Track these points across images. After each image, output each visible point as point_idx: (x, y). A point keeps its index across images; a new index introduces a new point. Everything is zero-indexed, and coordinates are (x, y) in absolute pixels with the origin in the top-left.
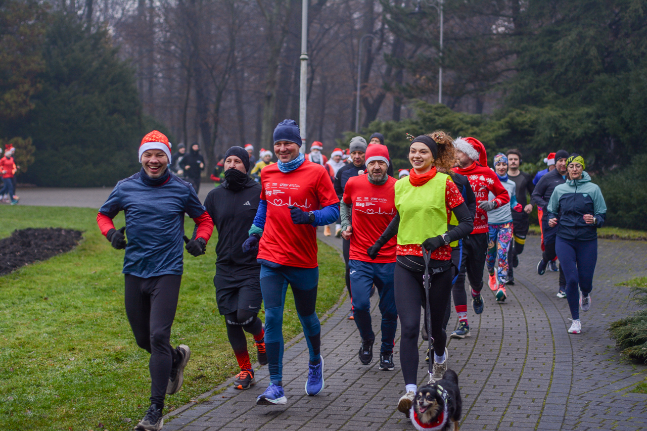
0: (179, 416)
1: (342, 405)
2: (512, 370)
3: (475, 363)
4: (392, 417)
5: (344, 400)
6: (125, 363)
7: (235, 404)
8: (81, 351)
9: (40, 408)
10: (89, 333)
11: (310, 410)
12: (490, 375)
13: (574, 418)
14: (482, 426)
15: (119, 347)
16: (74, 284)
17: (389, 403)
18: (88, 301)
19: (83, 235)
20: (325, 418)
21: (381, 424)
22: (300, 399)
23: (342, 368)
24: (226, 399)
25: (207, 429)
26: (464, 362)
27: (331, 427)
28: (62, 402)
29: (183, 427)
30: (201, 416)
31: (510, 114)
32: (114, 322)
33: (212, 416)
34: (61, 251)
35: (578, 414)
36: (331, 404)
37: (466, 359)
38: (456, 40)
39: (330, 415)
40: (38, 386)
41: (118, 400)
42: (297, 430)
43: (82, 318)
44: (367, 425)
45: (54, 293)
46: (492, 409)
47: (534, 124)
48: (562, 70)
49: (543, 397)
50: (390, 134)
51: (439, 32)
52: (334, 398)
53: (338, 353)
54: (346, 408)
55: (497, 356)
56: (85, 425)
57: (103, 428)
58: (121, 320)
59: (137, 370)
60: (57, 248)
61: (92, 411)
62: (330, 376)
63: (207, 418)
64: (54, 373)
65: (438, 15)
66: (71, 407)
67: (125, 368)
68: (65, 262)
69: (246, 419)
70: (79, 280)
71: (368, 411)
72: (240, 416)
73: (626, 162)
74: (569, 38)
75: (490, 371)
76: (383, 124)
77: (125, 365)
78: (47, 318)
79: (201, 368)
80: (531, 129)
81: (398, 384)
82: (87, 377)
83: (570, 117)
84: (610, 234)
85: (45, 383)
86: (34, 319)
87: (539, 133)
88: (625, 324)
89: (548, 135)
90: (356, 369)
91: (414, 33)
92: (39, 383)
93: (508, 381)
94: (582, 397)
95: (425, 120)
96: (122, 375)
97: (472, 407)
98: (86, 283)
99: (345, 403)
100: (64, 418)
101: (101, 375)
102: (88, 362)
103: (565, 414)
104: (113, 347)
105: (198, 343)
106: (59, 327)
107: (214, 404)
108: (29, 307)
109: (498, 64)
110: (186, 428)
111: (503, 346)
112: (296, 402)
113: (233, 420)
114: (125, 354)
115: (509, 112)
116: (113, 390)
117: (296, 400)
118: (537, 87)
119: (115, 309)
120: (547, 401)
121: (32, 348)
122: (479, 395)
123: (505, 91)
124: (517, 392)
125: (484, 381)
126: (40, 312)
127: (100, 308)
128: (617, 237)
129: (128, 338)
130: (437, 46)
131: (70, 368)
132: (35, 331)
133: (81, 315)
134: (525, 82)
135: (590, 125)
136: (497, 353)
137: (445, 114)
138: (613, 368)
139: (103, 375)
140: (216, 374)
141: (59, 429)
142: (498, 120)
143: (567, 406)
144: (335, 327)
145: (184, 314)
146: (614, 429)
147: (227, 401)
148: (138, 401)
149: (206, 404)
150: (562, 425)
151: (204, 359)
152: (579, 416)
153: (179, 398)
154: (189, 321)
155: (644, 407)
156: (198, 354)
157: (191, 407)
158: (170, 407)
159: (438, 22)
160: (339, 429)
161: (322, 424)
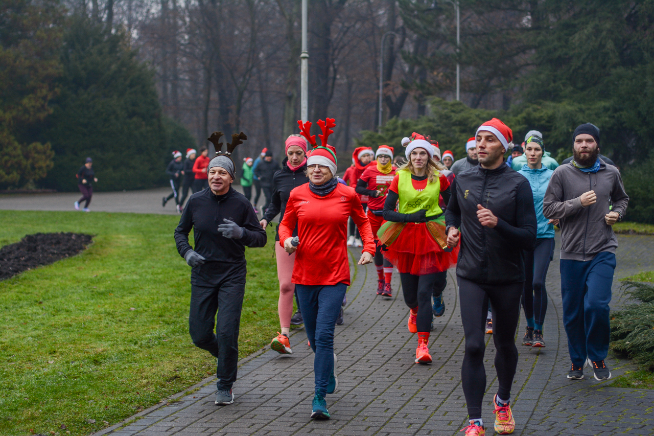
0: (145, 417)
3: (457, 359)
4: (360, 414)
6: (102, 365)
7: (204, 404)
8: (62, 354)
9: (7, 410)
10: (75, 336)
11: (279, 409)
13: (542, 413)
14: (448, 422)
15: (101, 349)
16: (73, 288)
17: (359, 401)
18: (81, 305)
19: (93, 239)
20: (292, 417)
21: (346, 421)
22: (271, 398)
24: (196, 399)
25: (170, 429)
26: (446, 359)
27: (295, 425)
28: (30, 405)
29: (148, 427)
30: (168, 416)
31: (527, 110)
32: (102, 325)
33: (178, 416)
34: (67, 255)
36: (301, 403)
37: (448, 356)
38: (474, 35)
39: (297, 413)
40: (10, 389)
41: (86, 402)
43: (71, 321)
45: (51, 297)
47: (551, 119)
48: (579, 64)
49: (517, 392)
50: (406, 132)
51: (455, 28)
52: (305, 396)
56: (48, 427)
57: (66, 430)
58: (110, 323)
59: (113, 372)
60: (64, 252)
61: (58, 413)
63: (173, 418)
64: (29, 376)
65: (455, 11)
66: (38, 409)
67: (102, 370)
68: (68, 266)
69: (212, 419)
70: (77, 284)
71: (336, 409)
72: (207, 415)
73: (644, 156)
74: (585, 31)
76: (400, 122)
77: (102, 368)
78: (36, 322)
79: (177, 369)
80: (548, 124)
81: (373, 382)
82: (61, 380)
83: (587, 112)
84: (627, 229)
85: (18, 386)
86: (22, 324)
87: (556, 129)
89: (565, 131)
91: (432, 29)
92: (12, 386)
94: (557, 392)
95: (441, 117)
96: (96, 377)
97: (443, 403)
98: (84, 287)
100: (28, 420)
101: (75, 378)
102: (66, 365)
103: (534, 410)
104: (94, 349)
105: (180, 345)
106: (46, 330)
107: (184, 404)
108: (20, 311)
109: (516, 58)
110: (150, 429)
112: (267, 401)
113: (198, 420)
114: (104, 356)
115: (526, 107)
116: (84, 393)
117: (266, 400)
118: (554, 82)
119: (106, 312)
120: (520, 397)
121: (14, 352)
122: (453, 391)
123: (522, 86)
126: (30, 316)
127: (91, 311)
128: (634, 232)
129: (112, 341)
130: (454, 43)
131: (46, 370)
132: (21, 335)
133: (71, 318)
134: (542, 76)
135: (607, 119)
137: (462, 110)
139: (79, 377)
141: (21, 431)
142: (516, 115)
143: (538, 401)
145: (175, 315)
146: (581, 423)
147: (197, 401)
148: (106, 402)
149: (176, 405)
150: (529, 420)
151: (182, 360)
152: (549, 411)
153: (149, 399)
154: (178, 322)
155: (617, 401)
156: (178, 355)
157: (160, 407)
158: (139, 408)
159: (454, 17)
160: (303, 427)
161: (287, 423)
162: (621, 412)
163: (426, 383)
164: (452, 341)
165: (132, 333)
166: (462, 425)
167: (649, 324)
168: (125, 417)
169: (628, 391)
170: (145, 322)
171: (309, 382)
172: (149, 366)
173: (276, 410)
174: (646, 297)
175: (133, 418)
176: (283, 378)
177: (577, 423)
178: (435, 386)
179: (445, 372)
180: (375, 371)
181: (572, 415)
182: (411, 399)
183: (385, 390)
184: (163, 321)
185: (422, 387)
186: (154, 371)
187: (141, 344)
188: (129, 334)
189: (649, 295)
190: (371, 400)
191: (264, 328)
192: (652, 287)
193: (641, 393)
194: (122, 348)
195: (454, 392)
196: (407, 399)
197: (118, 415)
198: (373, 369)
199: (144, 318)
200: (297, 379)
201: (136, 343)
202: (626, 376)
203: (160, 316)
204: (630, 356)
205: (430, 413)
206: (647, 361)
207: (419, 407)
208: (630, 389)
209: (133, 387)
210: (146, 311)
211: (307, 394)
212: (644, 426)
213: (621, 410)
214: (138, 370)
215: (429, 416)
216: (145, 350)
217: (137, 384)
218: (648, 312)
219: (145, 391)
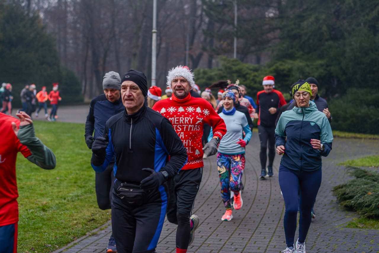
0: (79, 243)
2: (276, 215)
3: (254, 210)
4: (205, 243)
6: (48, 212)
10: (27, 194)
12: (263, 218)
13: (311, 243)
14: (258, 248)
15: (45, 202)
17: (203, 235)
18: (27, 175)
20: (166, 244)
21: (198, 247)
24: (107, 233)
25: (96, 250)
26: (248, 210)
27: (169, 249)
29: (82, 249)
30: (92, 243)
31: (276, 65)
32: (42, 187)
33: (99, 243)
35: (314, 240)
36: (169, 235)
38: (244, 21)
39: (168, 242)
41: (43, 234)
46: (263, 237)
47: (290, 70)
48: (306, 38)
50: (206, 76)
51: (234, 16)
52: (171, 232)
55: (267, 206)
56: (23, 249)
57: (34, 250)
59: (55, 216)
61: (28, 241)
63: (96, 244)
65: (234, 7)
67: (48, 215)
73: (343, 92)
74: (310, 20)
75: (262, 216)
76: (202, 70)
77: (48, 213)
79: (93, 215)
80: (288, 73)
81: (209, 223)
82: (25, 220)
83: (311, 67)
87: (292, 76)
88: (342, 187)
91: (220, 17)
94: (317, 230)
95: (226, 68)
96: (46, 219)
97: (252, 236)
101: (33, 219)
102: (26, 211)
104: (41, 202)
107: (100, 235)
109: (269, 35)
110: (84, 250)
111: (271, 201)
114: (48, 206)
115: (275, 63)
116: (41, 228)
118: (292, 48)
119: (42, 180)
122: (256, 229)
123: (273, 51)
124: (278, 228)
125: (259, 222)
127: (34, 179)
129: (50, 197)
130: (233, 24)
134: (285, 45)
135: (322, 71)
136: (267, 204)
137: (238, 65)
138: (335, 213)
139: (35, 219)
140: (101, 218)
142: (269, 68)
145: (84, 182)
146: (335, 249)
147: (108, 234)
148: (55, 234)
149: (96, 236)
151: (94, 209)
152: (314, 242)
153: (80, 233)
154: (87, 187)
155: (352, 236)
156: (91, 206)
157: (87, 237)
158: (74, 238)
159: (233, 10)
161: (163, 247)
162: (356, 243)
163: (240, 224)
164: (249, 200)
165: (61, 193)
166: (266, 249)
167: (365, 191)
168: (68, 243)
169: (357, 230)
170: (67, 186)
172: (76, 213)
174: (359, 175)
175: (72, 243)
177: (333, 249)
178: (245, 226)
179: (249, 218)
180: (208, 217)
181: (329, 244)
182: (233, 234)
183: (217, 228)
184: (78, 186)
185: (238, 227)
186: (79, 215)
187: (68, 199)
188: (59, 193)
189: (361, 174)
190: (210, 234)
192: (363, 170)
193: (365, 231)
194: (57, 202)
195: (257, 230)
196: (231, 234)
197: (63, 242)
198: (207, 216)
199: (65, 184)
201: (65, 199)
202: (354, 222)
203: (75, 183)
204: (355, 210)
205: (246, 242)
206: (367, 212)
207: (239, 239)
208: (358, 229)
209: (69, 225)
210: (66, 180)
211: (172, 230)
212: (371, 251)
213: (356, 241)
214: (70, 215)
215: (246, 244)
216: (72, 203)
217: (71, 224)
218: (363, 184)
219: (76, 227)
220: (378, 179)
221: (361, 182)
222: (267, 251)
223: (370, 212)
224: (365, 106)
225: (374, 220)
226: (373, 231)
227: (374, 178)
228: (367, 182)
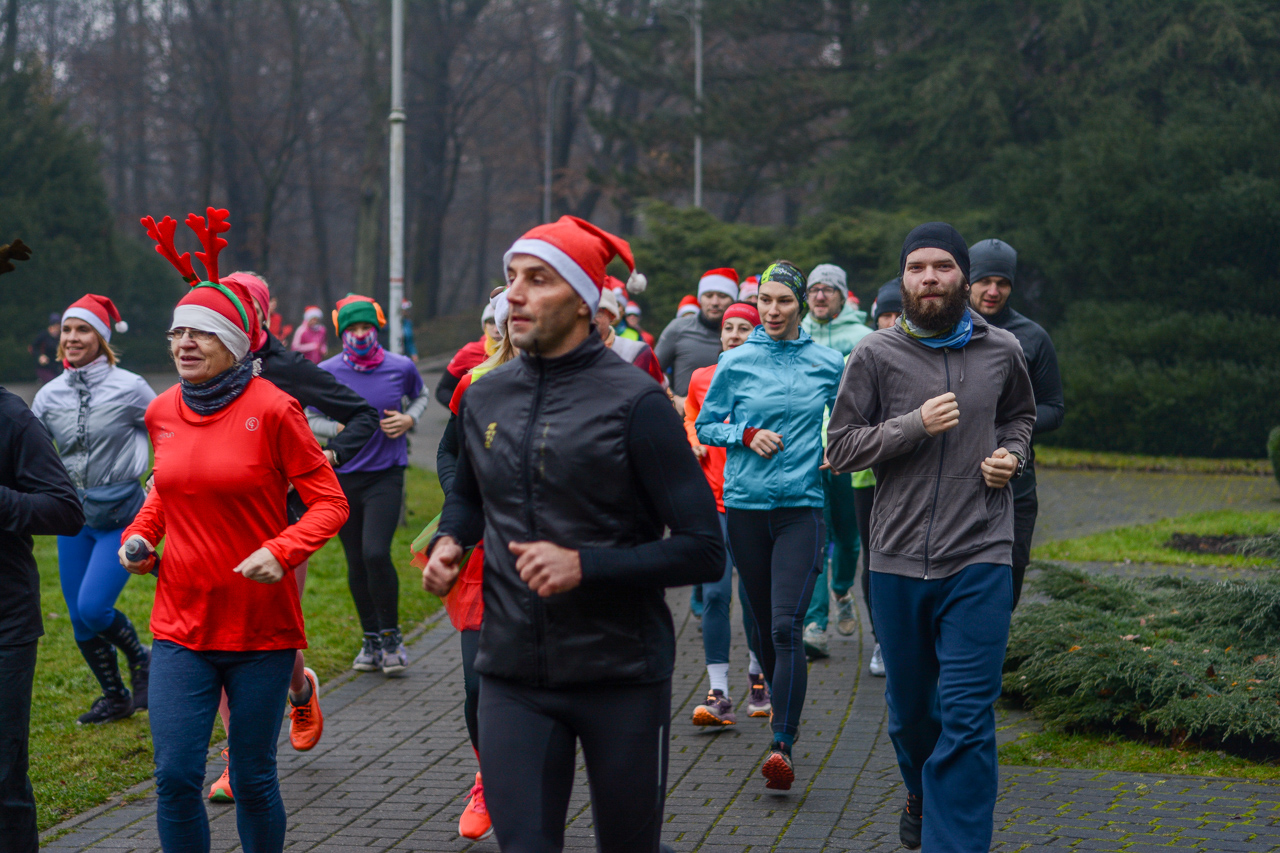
0: (77, 830)
1: (407, 800)
5: (415, 790)
11: (343, 812)
13: (859, 816)
14: (676, 834)
20: (369, 827)
22: (328, 791)
23: (428, 729)
27: (376, 843)
30: (123, 828)
31: (832, 226)
33: (145, 827)
35: (869, 808)
36: (388, 800)
38: (729, 81)
39: (379, 820)
42: (307, 851)
44: (449, 837)
46: (703, 801)
47: (878, 244)
48: (933, 137)
49: (810, 776)
51: (693, 66)
52: (396, 787)
53: (428, 698)
54: (416, 806)
55: (740, 698)
62: (399, 744)
63: (134, 831)
65: (692, 33)
74: (945, 75)
79: (142, 734)
80: (872, 254)
87: (886, 263)
90: (454, 729)
91: (647, 68)
93: (750, 746)
94: (887, 774)
95: (665, 239)
99: (416, 797)
103: (843, 809)
109: (811, 126)
112: (320, 796)
115: (830, 220)
117: (319, 794)
118: (885, 171)
120: (815, 785)
122: (685, 775)
125: (701, 748)
130: (690, 93)
134: (862, 162)
137: (705, 227)
142: (810, 236)
143: (851, 793)
144: (434, 649)
149: (139, 805)
150: (833, 830)
152: (872, 811)
153: (86, 795)
157: (108, 810)
158: (65, 812)
159: (690, 45)
160: (391, 847)
161: (359, 839)
162: (1010, 813)
164: (685, 677)
165: (52, 664)
166: (703, 840)
167: (1063, 641)
169: (1023, 772)
171: (404, 759)
173: (338, 815)
174: (1059, 590)
175: (53, 831)
176: (353, 752)
186: (95, 738)
187: (71, 685)
188: (47, 665)
189: (1065, 585)
191: (315, 652)
192: (1071, 571)
193: (1050, 776)
195: (687, 777)
200: (380, 752)
201: (59, 684)
202: (1020, 744)
204: (1027, 704)
206: (1062, 713)
208: (1029, 768)
209: (55, 769)
211: (400, 781)
212: (1055, 839)
213: (1012, 807)
214: (64, 737)
217: (62, 765)
218: (1063, 618)
219: (77, 777)
220: (1119, 603)
221: (1057, 612)
222: (704, 845)
223: (1074, 710)
224: (1126, 362)
225: (1085, 738)
226: (1074, 775)
227: (1105, 598)
228: (1077, 613)
